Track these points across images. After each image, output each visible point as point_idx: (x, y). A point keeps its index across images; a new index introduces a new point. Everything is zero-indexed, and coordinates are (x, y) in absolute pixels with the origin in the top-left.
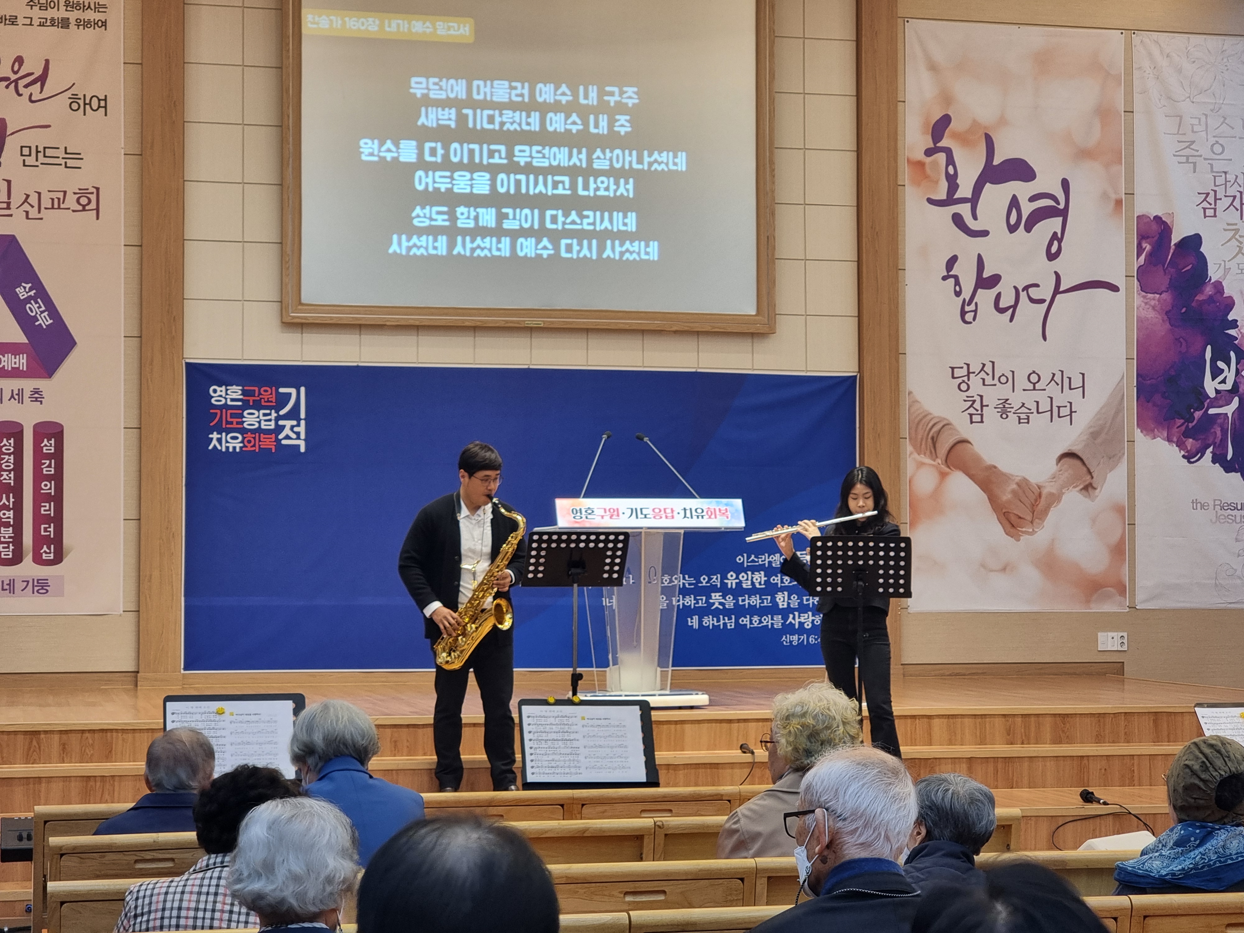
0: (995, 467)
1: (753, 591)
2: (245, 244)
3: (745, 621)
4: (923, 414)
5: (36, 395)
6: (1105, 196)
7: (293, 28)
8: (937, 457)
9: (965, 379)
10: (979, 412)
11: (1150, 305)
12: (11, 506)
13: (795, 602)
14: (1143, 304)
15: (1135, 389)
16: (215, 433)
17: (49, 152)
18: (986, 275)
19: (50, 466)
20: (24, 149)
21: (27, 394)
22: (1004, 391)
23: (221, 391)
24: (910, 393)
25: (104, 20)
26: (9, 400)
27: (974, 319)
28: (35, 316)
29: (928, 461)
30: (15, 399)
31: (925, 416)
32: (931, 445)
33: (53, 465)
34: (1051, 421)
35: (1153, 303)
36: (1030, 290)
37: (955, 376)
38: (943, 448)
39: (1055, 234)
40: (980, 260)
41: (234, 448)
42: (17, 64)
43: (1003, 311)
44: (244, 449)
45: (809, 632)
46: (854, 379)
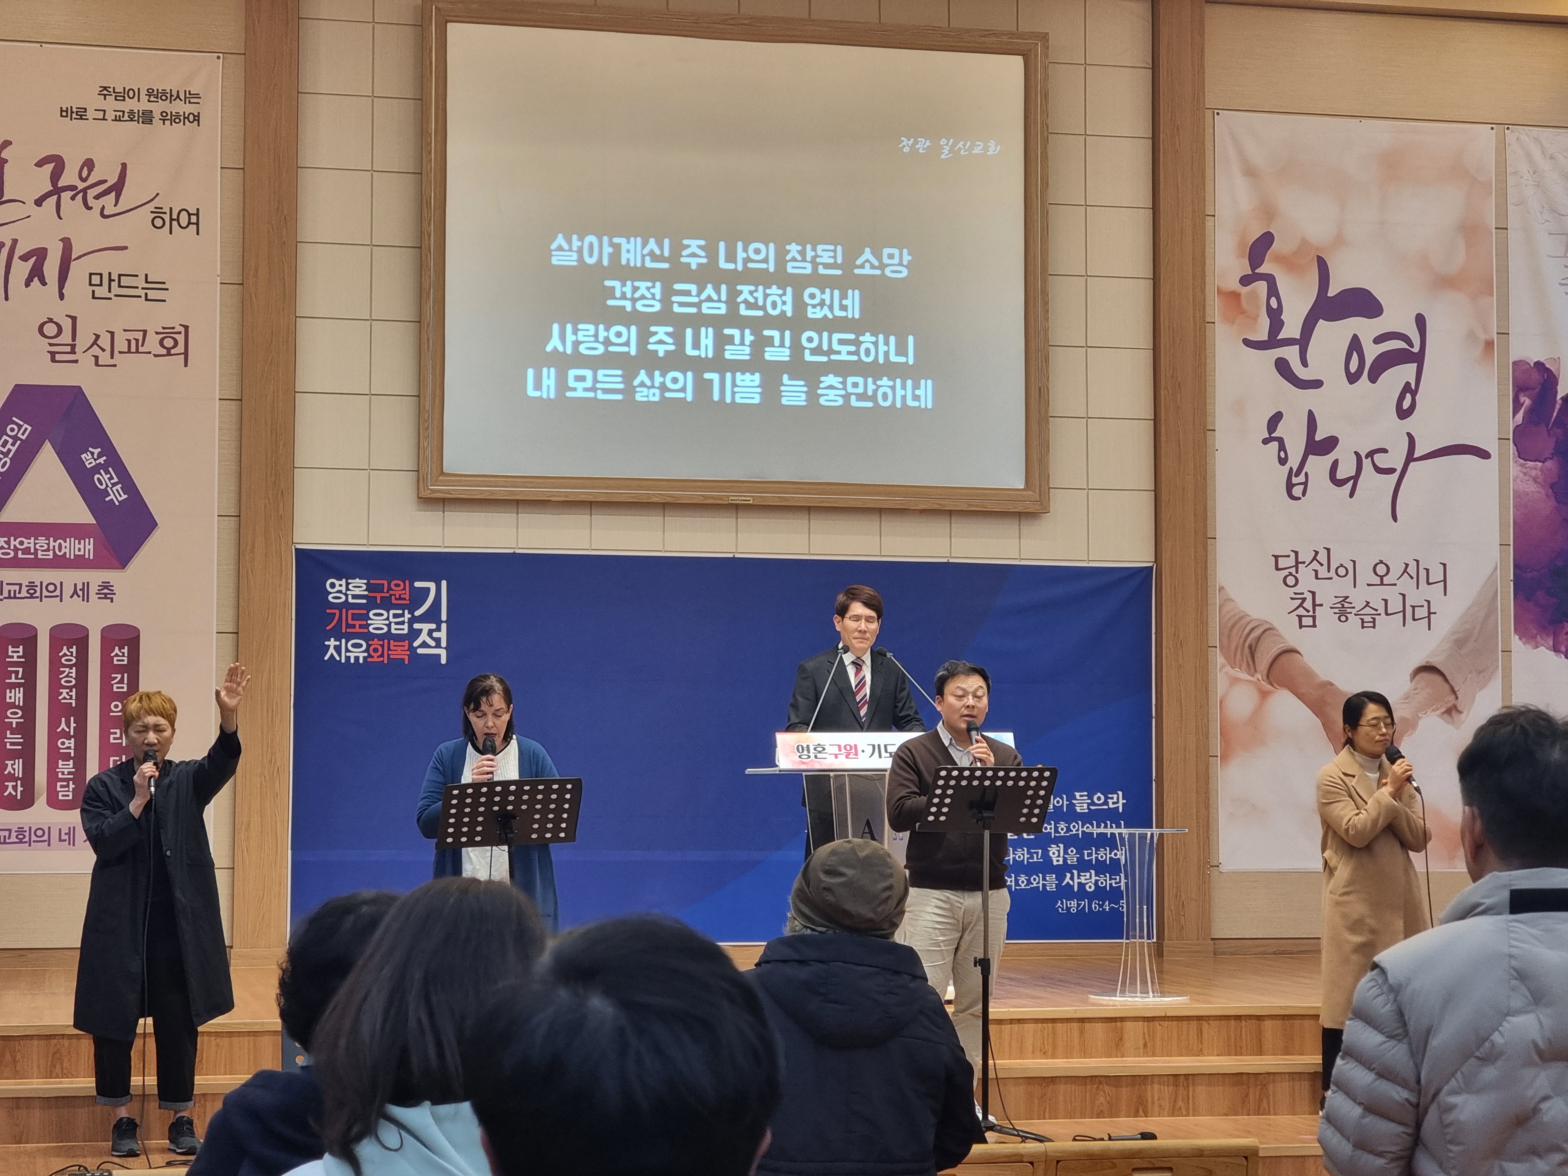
0: (1331, 684)
1: (1019, 843)
2: (372, 397)
4: (1238, 617)
5: (106, 591)
6: (1471, 335)
7: (436, 123)
8: (1256, 671)
9: (1293, 570)
10: (1311, 613)
11: (1530, 476)
12: (72, 734)
13: (1073, 857)
14: (1521, 475)
15: (1512, 583)
16: (332, 639)
17: (125, 281)
18: (1318, 437)
19: (121, 681)
20: (93, 276)
21: (94, 589)
22: (1343, 586)
23: (341, 585)
24: (1221, 589)
25: (196, 114)
26: (71, 597)
27: (1304, 494)
28: (106, 488)
29: (1244, 676)
30: (79, 596)
31: (1241, 618)
32: (1249, 656)
33: (126, 682)
34: (1404, 625)
35: (1534, 473)
36: (1376, 457)
37: (1280, 567)
38: (1264, 660)
39: (1408, 384)
40: (1311, 419)
41: (357, 658)
42: (85, 169)
43: (1339, 483)
44: (369, 660)
45: (1091, 897)
46: (1149, 570)
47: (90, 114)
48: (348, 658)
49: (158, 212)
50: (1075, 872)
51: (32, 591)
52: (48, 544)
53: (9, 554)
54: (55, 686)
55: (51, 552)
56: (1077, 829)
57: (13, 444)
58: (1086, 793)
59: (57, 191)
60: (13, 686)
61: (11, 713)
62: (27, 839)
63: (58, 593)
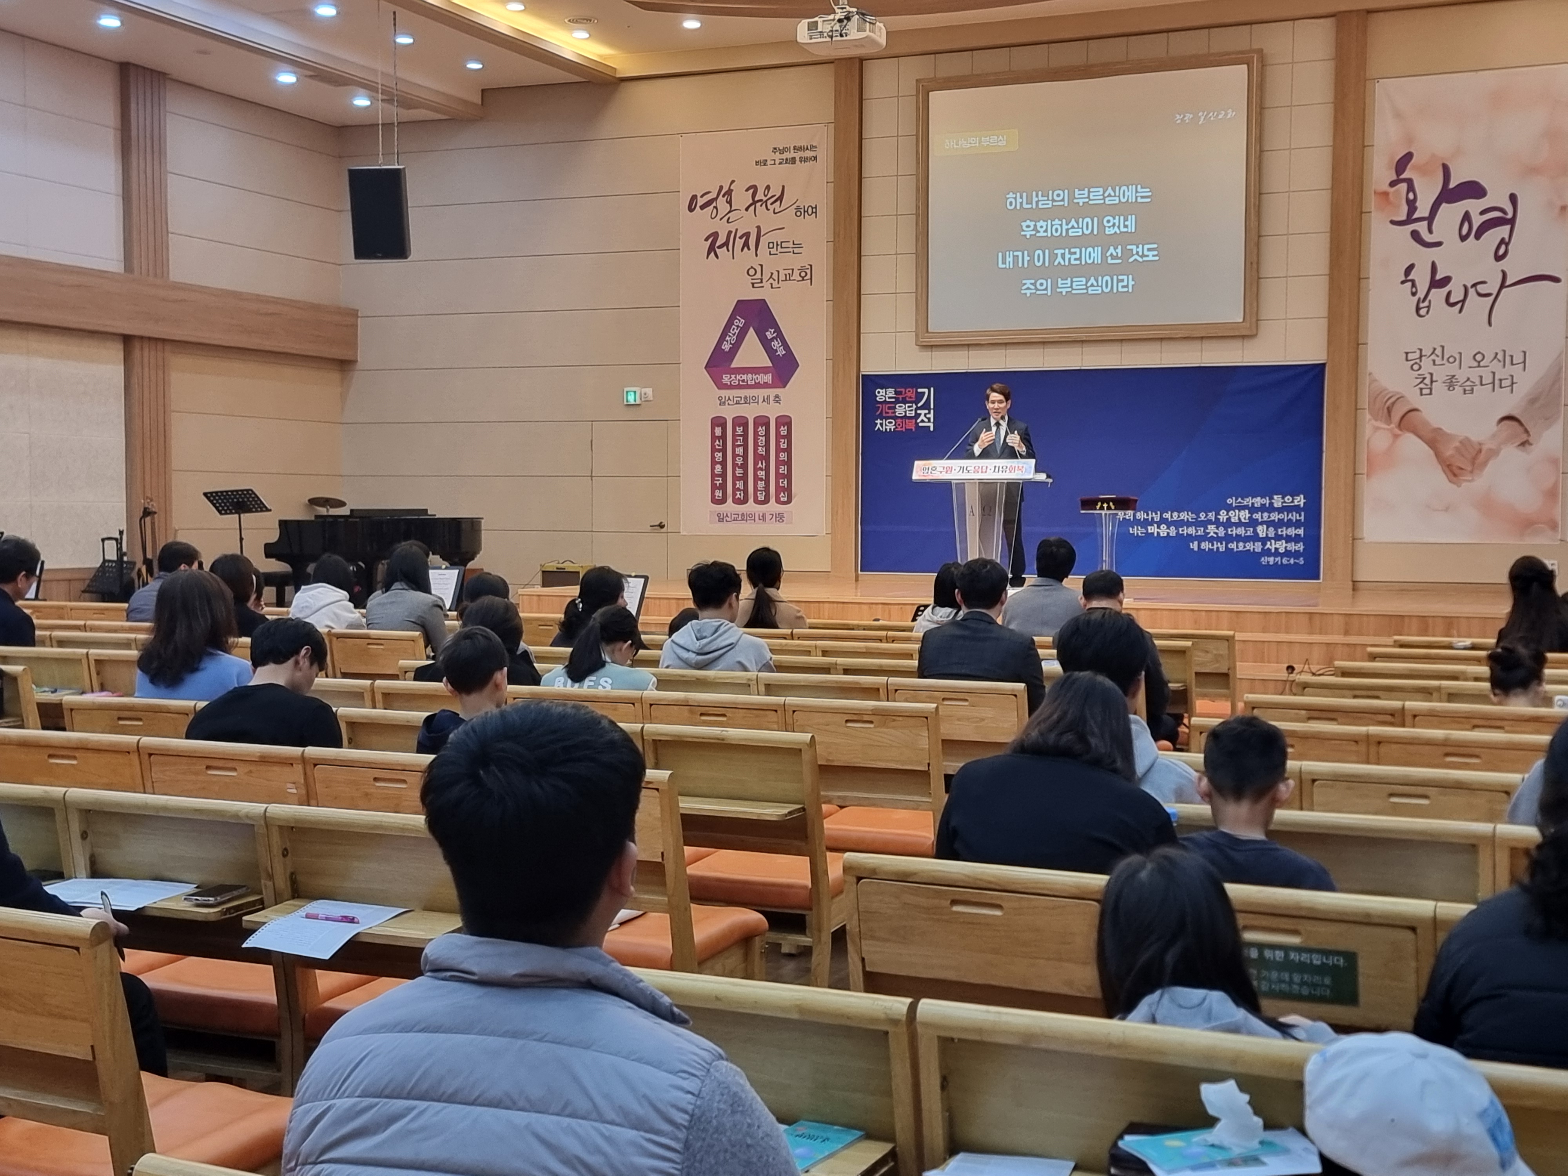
0: (1440, 429)
1: (1240, 524)
2: (897, 294)
3: (1232, 546)
4: (1380, 390)
5: (777, 399)
6: (1550, 204)
7: (922, 147)
8: (1391, 423)
9: (1418, 361)
10: (1429, 386)
12: (763, 468)
13: (1271, 532)
16: (879, 420)
17: (784, 245)
18: (1438, 277)
19: (784, 443)
20: (770, 244)
21: (772, 398)
22: (1452, 369)
23: (882, 392)
24: (1370, 374)
25: (815, 156)
26: (762, 402)
27: (1428, 312)
28: (776, 349)
29: (1384, 426)
30: (766, 402)
31: (1382, 391)
32: (1387, 413)
33: (786, 442)
34: (1493, 391)
36: (1479, 287)
37: (1409, 359)
38: (1396, 416)
39: (1504, 238)
40: (1434, 266)
41: (890, 429)
42: (767, 190)
43: (1453, 305)
44: (896, 429)
45: (1282, 555)
46: (1324, 365)
47: (769, 162)
48: (886, 429)
49: (798, 208)
50: (1273, 541)
51: (746, 401)
52: (752, 377)
54: (756, 446)
55: (753, 381)
56: (1275, 516)
57: (737, 330)
58: (1280, 496)
59: (754, 203)
60: (738, 445)
61: (738, 458)
62: (745, 518)
63: (756, 400)
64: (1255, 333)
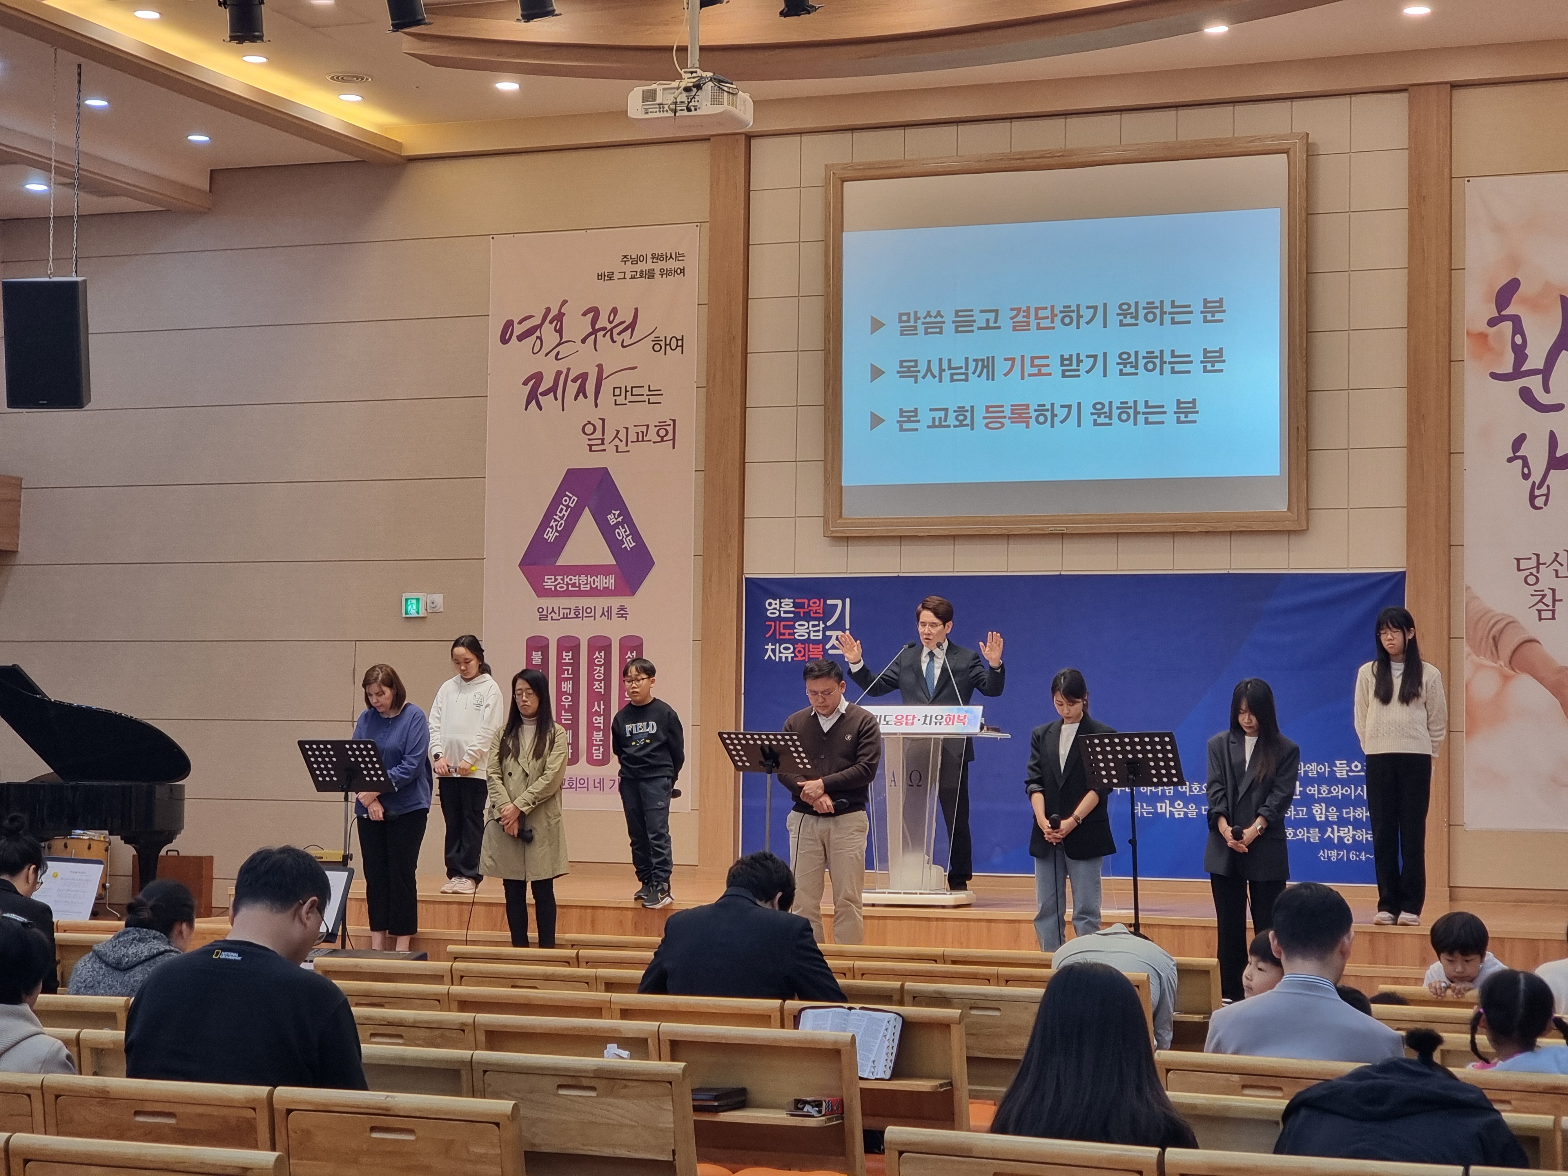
2: (798, 463)
4: (1483, 612)
5: (622, 612)
8: (1499, 658)
9: (1534, 571)
10: (1551, 608)
12: (602, 712)
13: (1333, 815)
16: (771, 644)
17: (635, 391)
18: (1559, 454)
20: (615, 390)
21: (614, 611)
23: (776, 604)
24: (1468, 588)
25: (682, 268)
26: (601, 616)
27: (1546, 504)
29: (1488, 662)
30: (606, 616)
31: (1486, 613)
32: (1493, 645)
37: (1521, 568)
38: (1506, 648)
40: (1553, 438)
41: (787, 658)
42: (612, 314)
44: (795, 659)
45: (1349, 848)
46: (1404, 574)
47: (616, 276)
48: (780, 658)
49: (657, 340)
50: (1335, 827)
51: (578, 614)
52: (587, 580)
53: (563, 587)
54: (591, 680)
55: (589, 586)
56: (1338, 791)
57: (566, 511)
58: (1345, 762)
59: (595, 332)
60: (567, 679)
61: (565, 698)
62: (574, 786)
63: (592, 614)
64: (1305, 528)
